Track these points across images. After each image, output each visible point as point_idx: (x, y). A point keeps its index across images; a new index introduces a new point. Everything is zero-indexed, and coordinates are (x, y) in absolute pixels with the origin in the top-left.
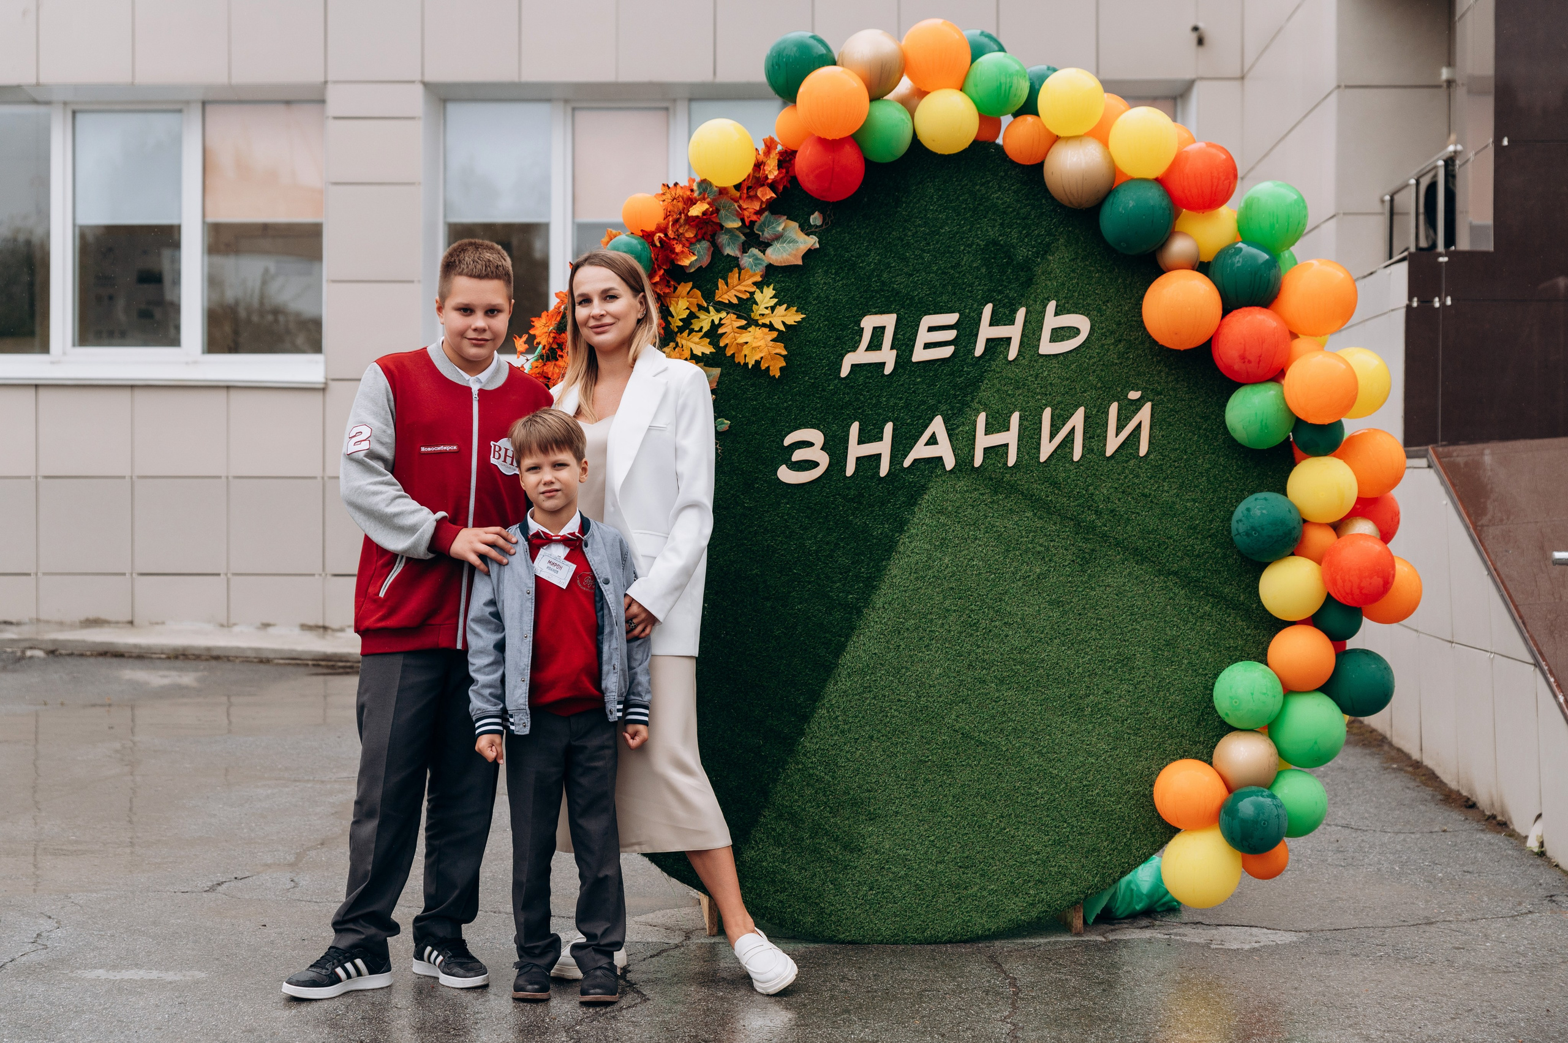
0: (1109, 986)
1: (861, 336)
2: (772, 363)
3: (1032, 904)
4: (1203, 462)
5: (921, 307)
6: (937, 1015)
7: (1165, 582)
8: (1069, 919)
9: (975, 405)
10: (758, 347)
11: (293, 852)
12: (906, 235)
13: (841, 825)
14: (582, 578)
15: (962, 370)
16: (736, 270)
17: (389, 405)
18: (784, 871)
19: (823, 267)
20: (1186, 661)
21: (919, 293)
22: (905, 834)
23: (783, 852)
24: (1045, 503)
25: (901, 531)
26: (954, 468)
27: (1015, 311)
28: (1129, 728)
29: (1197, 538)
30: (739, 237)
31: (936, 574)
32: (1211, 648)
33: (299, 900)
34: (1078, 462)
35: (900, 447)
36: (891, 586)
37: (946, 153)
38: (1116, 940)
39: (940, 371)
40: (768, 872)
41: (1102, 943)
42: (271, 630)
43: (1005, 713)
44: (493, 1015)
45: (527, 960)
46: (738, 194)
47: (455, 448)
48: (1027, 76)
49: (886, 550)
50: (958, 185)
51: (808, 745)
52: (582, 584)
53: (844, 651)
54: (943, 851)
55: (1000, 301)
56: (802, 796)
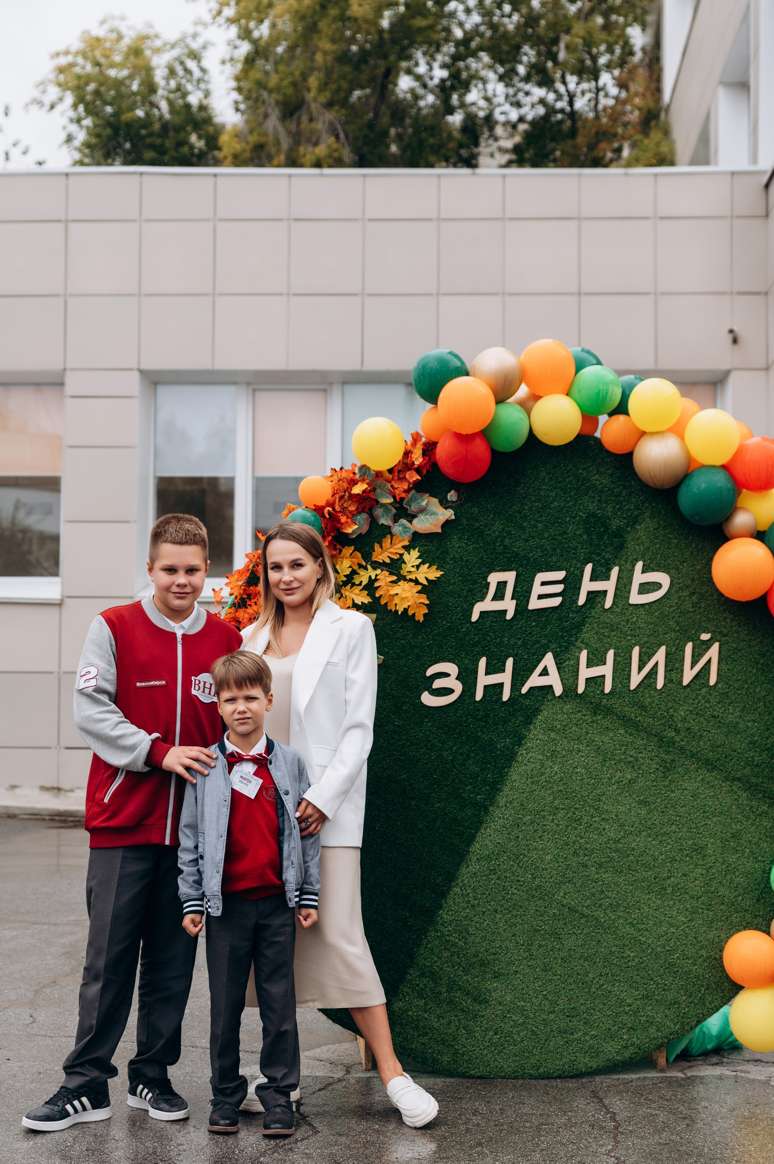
0: (690, 1120)
1: (488, 589)
2: (417, 610)
3: (625, 1047)
4: (760, 691)
5: (536, 566)
6: (554, 1148)
7: (731, 787)
8: (654, 1058)
9: (579, 644)
10: (406, 598)
11: (32, 989)
12: (523, 509)
13: (472, 982)
14: (267, 790)
15: (568, 617)
16: (389, 536)
17: (112, 649)
18: (426, 1019)
19: (458, 534)
20: (747, 850)
21: (534, 555)
22: (523, 989)
23: (425, 1003)
24: (634, 723)
25: (520, 745)
26: (562, 694)
27: (609, 570)
28: (703, 904)
29: (756, 751)
30: (390, 510)
31: (548, 779)
32: (768, 839)
33: (36, 1035)
34: (661, 690)
35: (519, 678)
36: (512, 788)
37: (556, 445)
38: (693, 1076)
39: (551, 616)
40: (413, 1020)
41: (683, 1079)
42: (17, 791)
43: (603, 891)
44: (193, 1147)
45: (221, 1098)
46: (391, 476)
47: (164, 682)
48: (620, 385)
49: (507, 760)
50: (565, 469)
51: (445, 916)
52: (267, 795)
53: (474, 841)
54: (555, 1003)
55: (598, 561)
56: (440, 958)
